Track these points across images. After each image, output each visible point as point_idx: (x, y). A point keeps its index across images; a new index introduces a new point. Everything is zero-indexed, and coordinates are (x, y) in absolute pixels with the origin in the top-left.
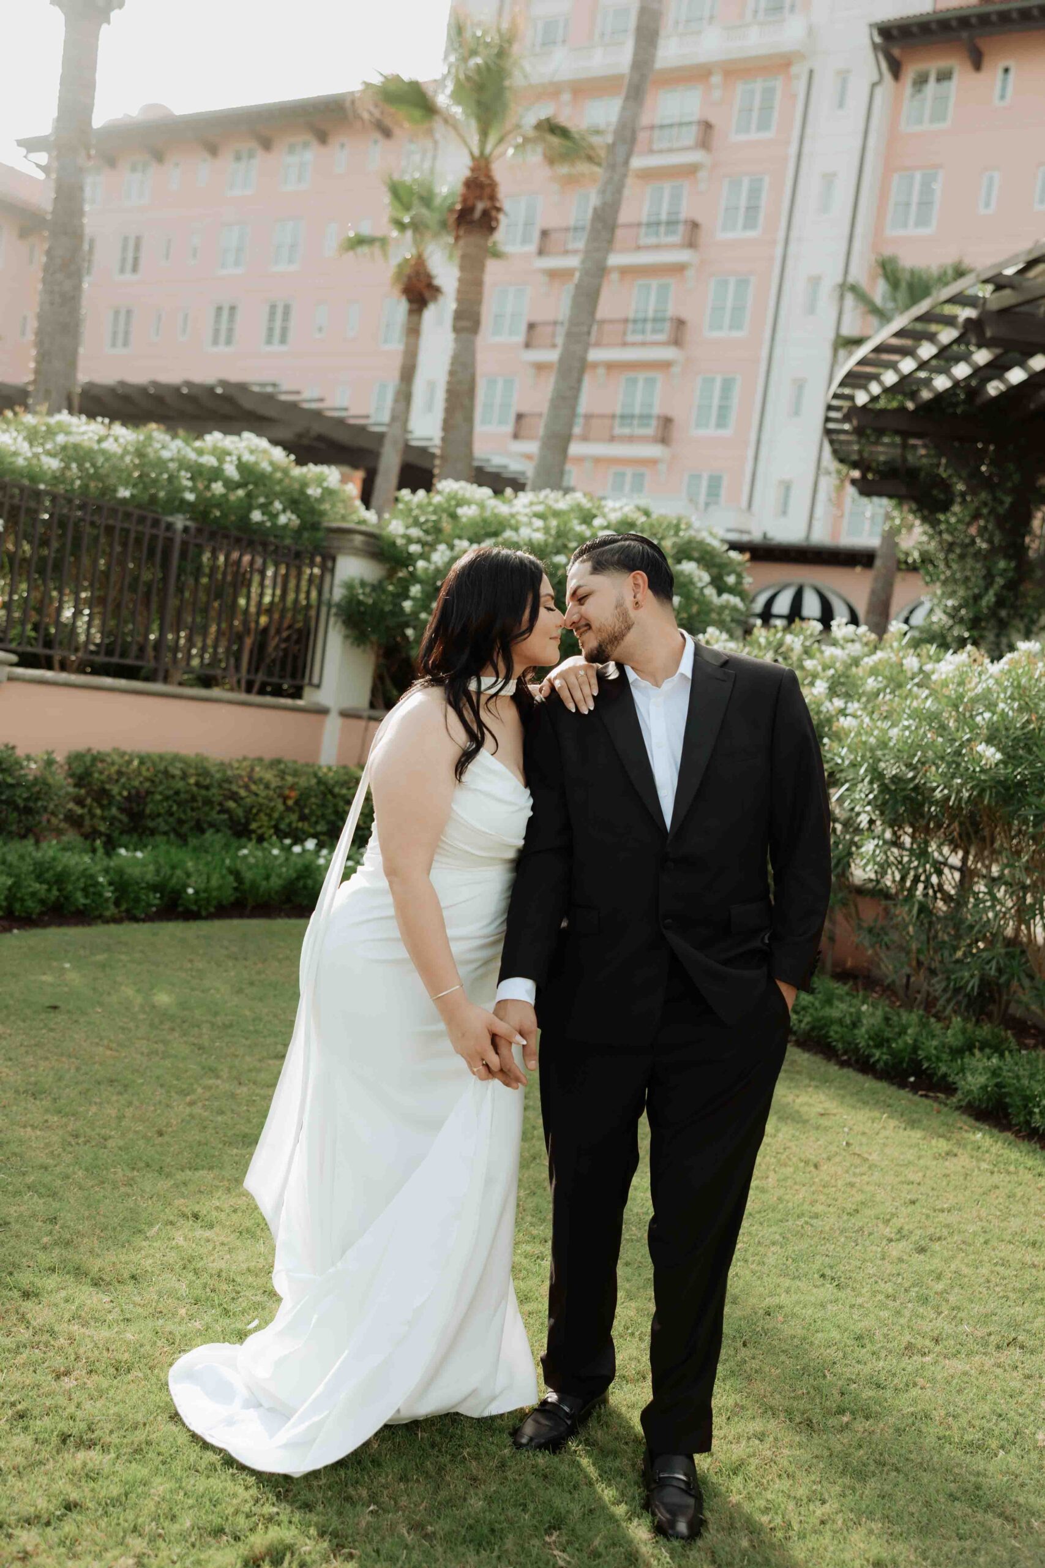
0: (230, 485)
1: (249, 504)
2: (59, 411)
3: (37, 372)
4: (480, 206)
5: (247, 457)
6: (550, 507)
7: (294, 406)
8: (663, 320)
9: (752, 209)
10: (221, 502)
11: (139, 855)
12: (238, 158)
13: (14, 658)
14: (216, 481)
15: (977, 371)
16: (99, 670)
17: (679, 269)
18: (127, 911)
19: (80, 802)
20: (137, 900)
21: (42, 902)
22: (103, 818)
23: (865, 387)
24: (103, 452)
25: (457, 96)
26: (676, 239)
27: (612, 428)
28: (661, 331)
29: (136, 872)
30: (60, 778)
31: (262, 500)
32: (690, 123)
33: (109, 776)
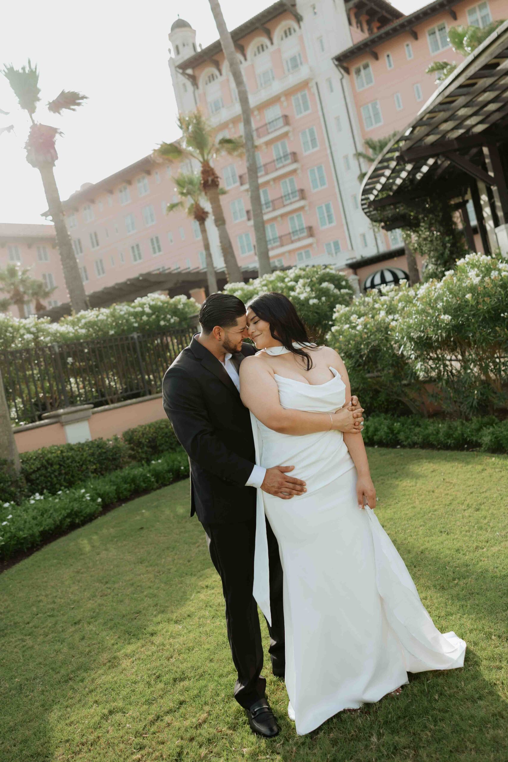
0: (149, 315)
1: (158, 320)
2: (80, 311)
3: (71, 297)
4: (210, 179)
5: (152, 303)
6: (268, 281)
7: (170, 273)
8: (295, 192)
9: (313, 140)
10: (147, 323)
11: (160, 461)
12: (121, 191)
13: (92, 406)
14: (143, 316)
15: (409, 173)
16: (126, 398)
17: (294, 171)
18: (162, 483)
19: (133, 449)
20: (164, 478)
21: (130, 491)
22: (142, 452)
23: (372, 193)
24: (100, 320)
25: (189, 143)
26: (289, 161)
27: (291, 238)
28: (296, 196)
29: (160, 468)
30: (122, 444)
31: (162, 316)
32: (279, 118)
33: (140, 437)
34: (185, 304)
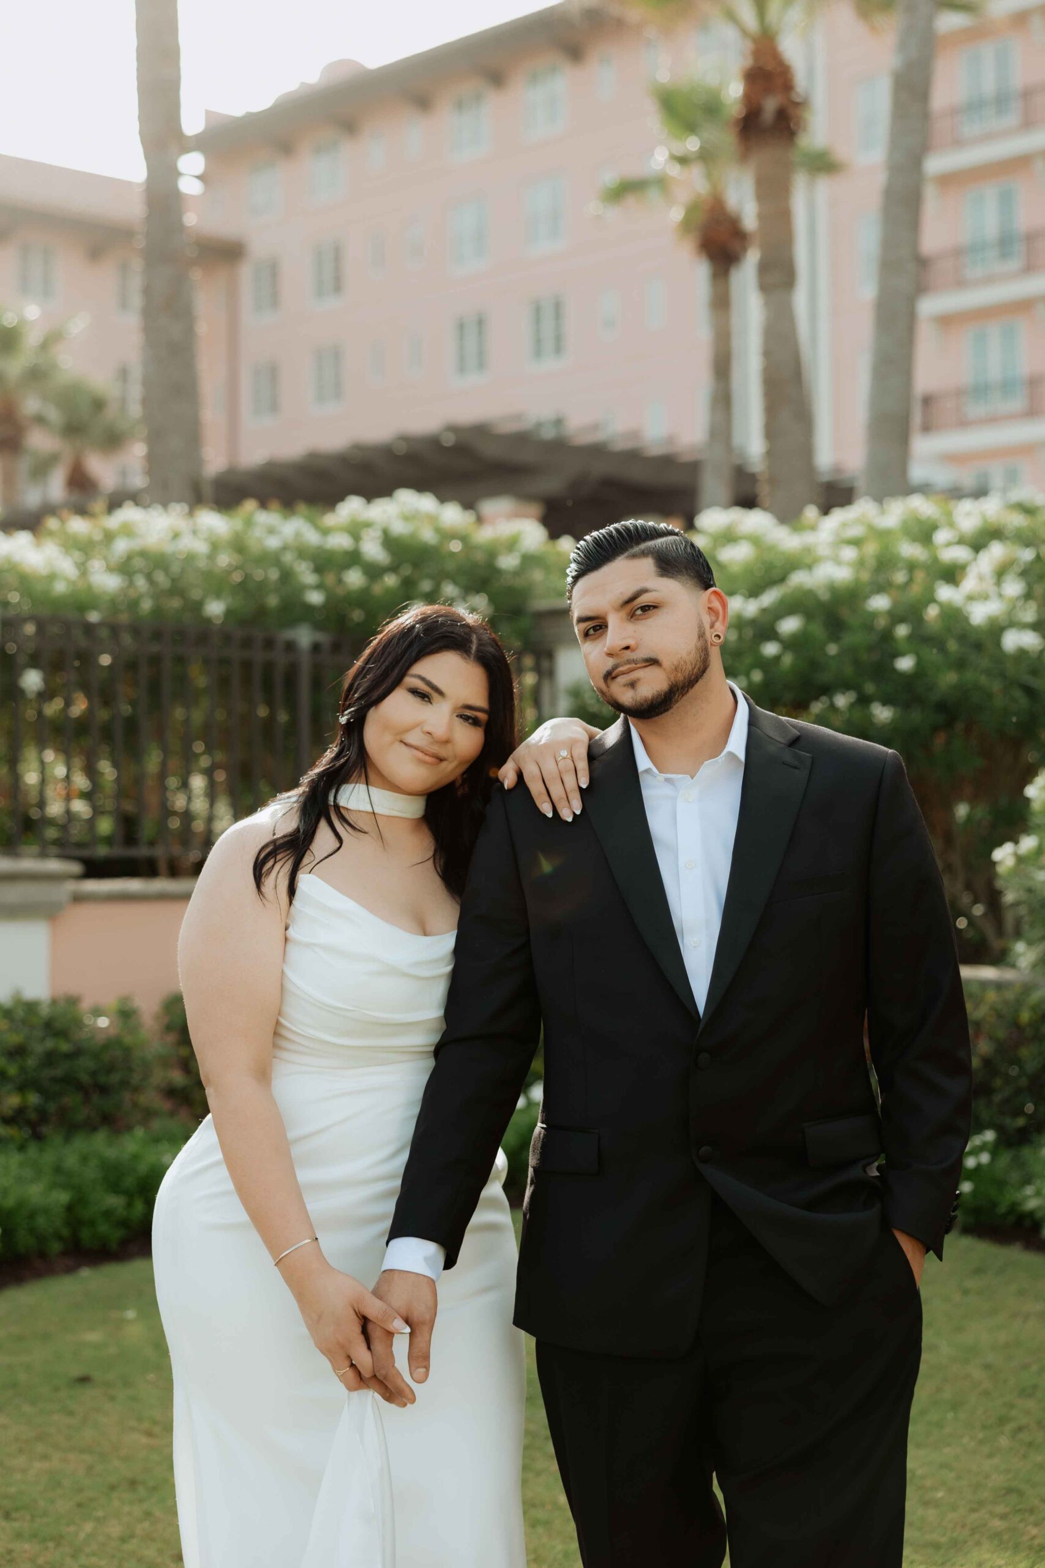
0: (373, 572)
4: (771, 105)
5: (399, 528)
10: (361, 599)
13: (76, 868)
14: (350, 568)
34: (530, 560)
